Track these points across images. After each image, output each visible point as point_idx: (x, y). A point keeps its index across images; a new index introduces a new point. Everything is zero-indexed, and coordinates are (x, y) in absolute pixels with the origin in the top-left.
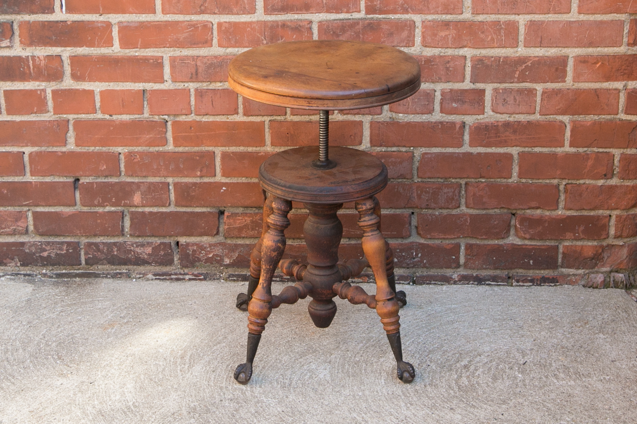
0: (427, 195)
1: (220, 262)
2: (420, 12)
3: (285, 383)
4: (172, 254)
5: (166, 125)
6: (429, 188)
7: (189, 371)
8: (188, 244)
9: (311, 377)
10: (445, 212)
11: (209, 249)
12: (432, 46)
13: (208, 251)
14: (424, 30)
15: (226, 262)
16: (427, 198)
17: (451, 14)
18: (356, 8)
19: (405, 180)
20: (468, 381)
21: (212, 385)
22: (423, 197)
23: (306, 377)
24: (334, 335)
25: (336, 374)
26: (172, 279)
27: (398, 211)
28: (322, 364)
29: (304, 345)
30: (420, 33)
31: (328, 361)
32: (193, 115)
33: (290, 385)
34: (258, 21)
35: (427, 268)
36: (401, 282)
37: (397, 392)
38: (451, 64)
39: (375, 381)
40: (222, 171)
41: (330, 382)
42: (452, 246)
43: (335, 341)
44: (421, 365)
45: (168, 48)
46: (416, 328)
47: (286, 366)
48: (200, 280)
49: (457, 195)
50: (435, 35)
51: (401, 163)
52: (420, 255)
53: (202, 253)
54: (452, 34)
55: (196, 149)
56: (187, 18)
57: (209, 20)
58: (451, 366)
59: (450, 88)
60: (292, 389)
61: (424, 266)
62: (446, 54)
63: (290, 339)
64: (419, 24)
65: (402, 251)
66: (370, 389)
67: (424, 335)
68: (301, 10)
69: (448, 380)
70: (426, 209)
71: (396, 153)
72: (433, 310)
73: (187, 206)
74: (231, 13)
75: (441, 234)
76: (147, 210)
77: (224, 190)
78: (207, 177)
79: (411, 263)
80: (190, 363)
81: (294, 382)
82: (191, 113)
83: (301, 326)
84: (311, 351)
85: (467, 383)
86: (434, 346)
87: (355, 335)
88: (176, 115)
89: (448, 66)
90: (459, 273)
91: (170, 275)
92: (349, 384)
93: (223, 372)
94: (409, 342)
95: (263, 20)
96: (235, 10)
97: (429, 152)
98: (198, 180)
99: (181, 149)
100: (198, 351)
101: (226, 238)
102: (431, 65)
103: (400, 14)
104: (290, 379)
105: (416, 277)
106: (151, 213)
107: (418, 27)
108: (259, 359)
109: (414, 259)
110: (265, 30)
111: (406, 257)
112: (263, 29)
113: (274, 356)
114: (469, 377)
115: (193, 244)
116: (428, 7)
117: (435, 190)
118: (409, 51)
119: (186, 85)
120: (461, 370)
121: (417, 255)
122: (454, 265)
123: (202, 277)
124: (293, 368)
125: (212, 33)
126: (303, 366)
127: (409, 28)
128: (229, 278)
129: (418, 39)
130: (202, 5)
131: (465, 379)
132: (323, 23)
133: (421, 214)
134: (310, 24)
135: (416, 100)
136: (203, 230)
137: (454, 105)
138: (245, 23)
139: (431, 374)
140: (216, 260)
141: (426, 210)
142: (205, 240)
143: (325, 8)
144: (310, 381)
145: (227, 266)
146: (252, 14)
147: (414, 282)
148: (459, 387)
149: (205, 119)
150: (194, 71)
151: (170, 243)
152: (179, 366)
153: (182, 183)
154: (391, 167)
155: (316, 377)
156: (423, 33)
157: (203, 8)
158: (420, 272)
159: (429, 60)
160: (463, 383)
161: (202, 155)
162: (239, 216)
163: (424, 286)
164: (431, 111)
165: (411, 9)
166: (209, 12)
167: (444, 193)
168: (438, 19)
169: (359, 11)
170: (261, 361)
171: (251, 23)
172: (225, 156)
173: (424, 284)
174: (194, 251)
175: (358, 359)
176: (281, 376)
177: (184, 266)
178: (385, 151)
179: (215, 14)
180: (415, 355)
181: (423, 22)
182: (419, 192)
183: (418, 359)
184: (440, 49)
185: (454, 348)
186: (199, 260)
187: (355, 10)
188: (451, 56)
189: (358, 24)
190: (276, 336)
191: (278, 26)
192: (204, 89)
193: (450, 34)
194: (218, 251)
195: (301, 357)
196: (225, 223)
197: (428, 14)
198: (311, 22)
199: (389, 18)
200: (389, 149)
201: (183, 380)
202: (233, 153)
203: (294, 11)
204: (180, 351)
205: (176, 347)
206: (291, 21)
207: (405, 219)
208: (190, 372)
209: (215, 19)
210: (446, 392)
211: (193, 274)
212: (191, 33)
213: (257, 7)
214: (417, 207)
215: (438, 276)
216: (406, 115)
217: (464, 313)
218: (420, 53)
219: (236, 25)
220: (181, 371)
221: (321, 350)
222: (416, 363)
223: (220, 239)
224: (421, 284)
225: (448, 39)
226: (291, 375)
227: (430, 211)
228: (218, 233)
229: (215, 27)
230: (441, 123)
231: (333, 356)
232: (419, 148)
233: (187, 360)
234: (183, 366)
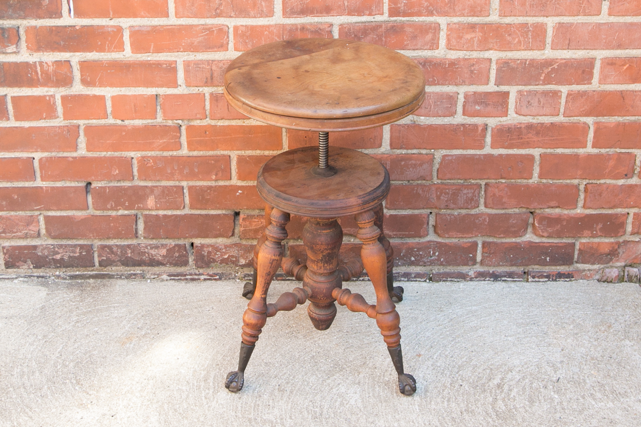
0: (447, 196)
1: (235, 263)
2: (446, 14)
3: (315, 413)
4: (186, 256)
5: (180, 129)
6: (449, 189)
7: (214, 398)
8: (203, 246)
9: (342, 404)
10: (464, 212)
11: (224, 250)
12: (457, 48)
13: (223, 252)
14: (449, 32)
15: (242, 262)
16: (446, 199)
17: (477, 16)
18: (379, 10)
19: (424, 182)
20: (505, 405)
21: (240, 416)
22: (442, 198)
23: (337, 403)
24: (359, 347)
25: (368, 399)
26: (187, 279)
27: (416, 212)
28: (352, 386)
29: (330, 361)
30: (445, 36)
31: (357, 381)
32: (208, 119)
33: (321, 414)
34: (276, 25)
35: (443, 265)
36: (418, 279)
37: (433, 422)
38: (476, 67)
39: (408, 408)
40: (238, 175)
41: (362, 409)
42: (469, 245)
43: (360, 355)
44: (453, 385)
45: (182, 52)
46: (441, 337)
47: (314, 389)
48: (215, 279)
49: (477, 195)
50: (460, 38)
51: (421, 165)
52: (437, 254)
53: (217, 255)
54: (478, 37)
55: (211, 153)
56: (202, 21)
57: (225, 23)
58: (483, 385)
59: (474, 90)
60: (324, 420)
61: (441, 264)
62: (471, 57)
63: (314, 354)
64: (444, 27)
65: (419, 250)
66: (406, 419)
67: (450, 345)
68: (321, 13)
69: (484, 404)
70: (445, 209)
71: (416, 155)
72: (454, 313)
73: (201, 209)
74: (247, 16)
75: (459, 234)
76: (161, 213)
77: (240, 193)
78: (222, 180)
79: (428, 262)
80: (214, 388)
81: (325, 411)
82: (206, 118)
83: (324, 336)
84: (337, 369)
85: (504, 407)
86: (463, 360)
87: (380, 347)
88: (189, 120)
89: (473, 69)
90: (475, 270)
91: (185, 275)
92: (382, 412)
93: (250, 399)
94: (437, 355)
95: (281, 23)
96: (252, 13)
97: (450, 154)
98: (213, 184)
99: (195, 153)
100: (222, 372)
101: (241, 239)
102: (455, 68)
103: (425, 16)
104: (320, 407)
105: (433, 274)
106: (165, 216)
107: (443, 30)
108: (285, 380)
109: (431, 257)
110: (283, 33)
111: (423, 256)
112: (281, 32)
113: (300, 377)
114: (504, 400)
115: (208, 246)
116: (454, 9)
117: (455, 191)
118: (433, 54)
119: (201, 89)
120: (495, 391)
121: (434, 253)
122: (470, 263)
123: (218, 277)
124: (322, 391)
125: (228, 37)
126: (332, 389)
127: (433, 31)
128: (244, 277)
129: (443, 42)
130: (217, 9)
131: (501, 402)
132: (345, 26)
133: (439, 214)
134: (331, 28)
135: (439, 103)
136: (218, 232)
137: (477, 107)
138: (262, 27)
139: (465, 397)
140: (231, 261)
141: (445, 211)
142: (221, 241)
143: (346, 11)
144: (341, 408)
145: (243, 266)
146: (270, 17)
147: (431, 279)
148: (496, 413)
149: (220, 123)
150: (209, 75)
151: (185, 244)
152: (203, 392)
153: (196, 186)
154: (411, 169)
155: (347, 404)
156: (448, 36)
157: (218, 11)
158: (436, 269)
159: (453, 63)
160: (499, 408)
161: (217, 159)
162: (255, 218)
163: (441, 283)
164: (453, 114)
165: (436, 11)
166: (224, 15)
167: (464, 194)
168: (463, 21)
169: (382, 14)
170: (287, 383)
171: (269, 26)
172: (241, 159)
173: (440, 281)
174: (209, 252)
175: (387, 379)
176: (311, 403)
177: (198, 267)
178: (405, 154)
179: (231, 17)
180: (445, 372)
181: (448, 24)
182: (438, 193)
183: (449, 377)
184: (465, 52)
185: (483, 362)
186: (214, 261)
187: (377, 13)
188: (476, 59)
189: (381, 26)
190: (300, 350)
191: (297, 29)
192: (219, 93)
193: (476, 37)
194: (234, 252)
195: (329, 377)
196: (241, 225)
197: (453, 16)
198: (331, 25)
199: (413, 21)
200: (410, 151)
201: (209, 410)
202: (249, 156)
203: (314, 14)
204: (202, 372)
205: (198, 366)
206: (311, 24)
207: (423, 219)
208: (216, 399)
209: (231, 23)
210: (484, 421)
211: (208, 275)
212: (206, 37)
213: (275, 10)
214: (436, 208)
215: (454, 273)
216: (428, 118)
217: (485, 317)
218: (444, 56)
219: (253, 28)
220: (206, 398)
221: (348, 367)
222: (448, 382)
223: (235, 240)
224: (437, 281)
225: (474, 41)
226: (321, 401)
227: (449, 212)
228: (233, 235)
229: (231, 31)
230: (463, 125)
231: (361, 376)
232: (440, 150)
233: (211, 384)
234: (207, 391)
